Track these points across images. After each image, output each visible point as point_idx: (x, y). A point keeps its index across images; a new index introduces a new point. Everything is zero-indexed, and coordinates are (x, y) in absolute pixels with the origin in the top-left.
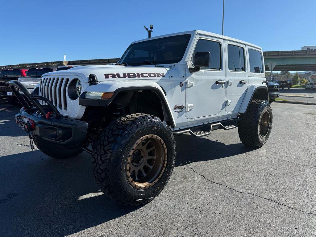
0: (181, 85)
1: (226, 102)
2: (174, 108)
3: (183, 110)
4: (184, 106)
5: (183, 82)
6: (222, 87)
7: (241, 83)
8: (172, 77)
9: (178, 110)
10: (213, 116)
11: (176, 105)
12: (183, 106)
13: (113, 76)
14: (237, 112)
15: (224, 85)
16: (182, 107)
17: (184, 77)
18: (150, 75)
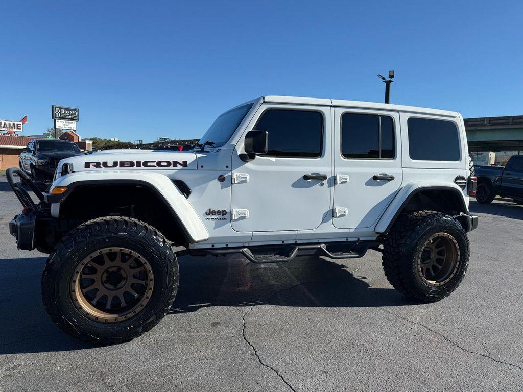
0: (222, 179)
1: (333, 211)
2: (206, 213)
3: (225, 217)
4: (228, 210)
5: (226, 175)
6: (322, 184)
7: (379, 180)
8: (202, 167)
9: (214, 217)
10: (299, 232)
11: (210, 209)
12: (225, 211)
13: (97, 165)
14: (371, 229)
15: (325, 182)
16: (224, 213)
17: (227, 167)
18: (159, 164)
